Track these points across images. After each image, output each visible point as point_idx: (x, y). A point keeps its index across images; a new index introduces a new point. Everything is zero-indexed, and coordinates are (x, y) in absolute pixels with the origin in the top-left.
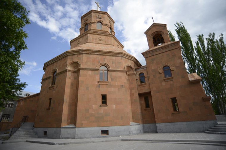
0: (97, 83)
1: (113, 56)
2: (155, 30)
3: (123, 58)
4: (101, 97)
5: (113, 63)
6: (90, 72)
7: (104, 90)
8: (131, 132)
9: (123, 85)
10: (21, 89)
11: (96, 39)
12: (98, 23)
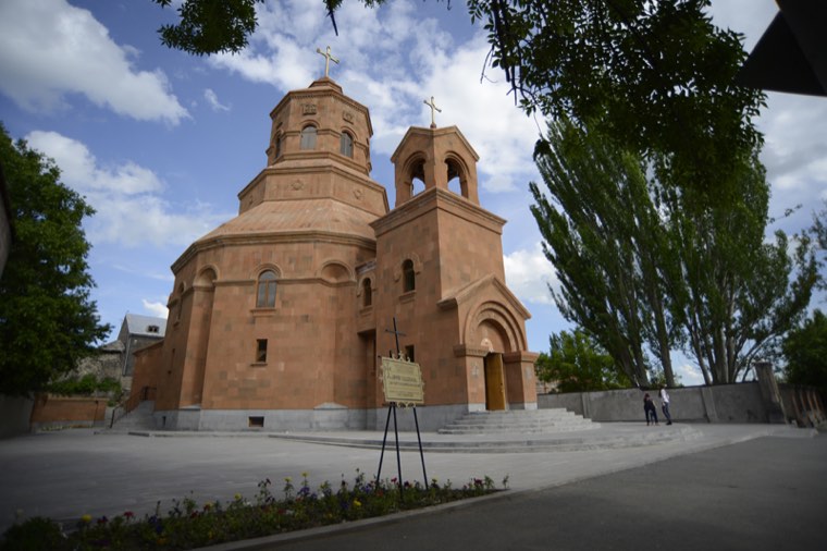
0: (249, 315)
1: (291, 242)
2: (413, 148)
3: (318, 245)
4: (256, 344)
5: (290, 262)
6: (236, 290)
7: (262, 329)
8: (314, 425)
9: (307, 317)
10: (105, 336)
11: (285, 188)
12: (307, 129)
